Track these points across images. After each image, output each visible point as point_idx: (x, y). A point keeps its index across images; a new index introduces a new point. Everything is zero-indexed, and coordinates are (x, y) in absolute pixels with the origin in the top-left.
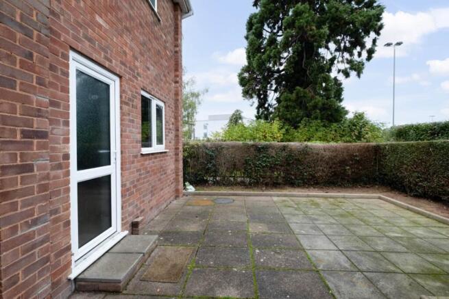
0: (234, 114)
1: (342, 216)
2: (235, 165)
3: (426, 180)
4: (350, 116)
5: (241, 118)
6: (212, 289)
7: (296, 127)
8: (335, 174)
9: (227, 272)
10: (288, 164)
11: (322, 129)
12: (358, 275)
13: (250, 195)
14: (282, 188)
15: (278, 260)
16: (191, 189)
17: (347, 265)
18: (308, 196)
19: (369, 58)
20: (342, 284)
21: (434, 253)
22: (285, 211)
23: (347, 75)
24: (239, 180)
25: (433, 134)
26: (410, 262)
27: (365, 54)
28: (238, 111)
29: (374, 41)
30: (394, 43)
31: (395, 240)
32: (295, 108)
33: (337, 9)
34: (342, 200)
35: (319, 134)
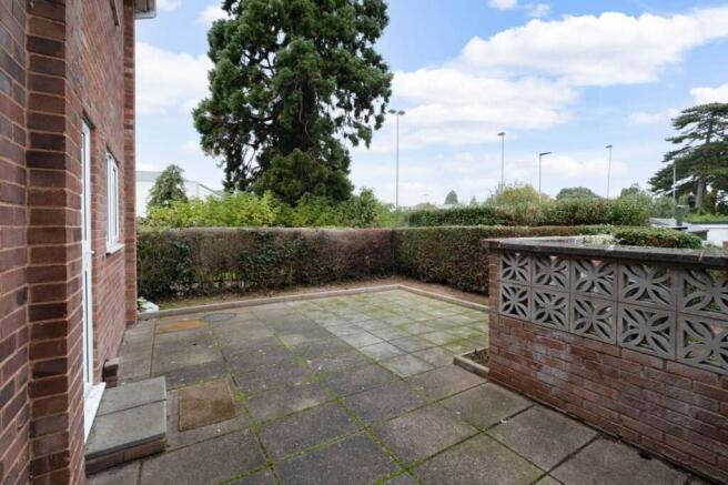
0: (165, 173)
1: (372, 311)
2: (224, 263)
3: (436, 264)
4: (356, 193)
5: (179, 180)
6: (285, 407)
7: (294, 205)
8: (354, 266)
9: (290, 389)
10: (301, 257)
11: (329, 208)
12: (409, 356)
13: (256, 304)
14: (292, 290)
15: (336, 364)
16: (151, 307)
17: (397, 351)
18: (330, 295)
19: (378, 126)
20: (399, 366)
21: (452, 327)
22: (312, 315)
23: (355, 143)
24: (229, 284)
25: (440, 220)
26: (439, 338)
27: (372, 122)
28: (173, 167)
29: (383, 107)
30: (398, 111)
31: (423, 323)
32: (292, 177)
33: (347, 60)
34: (365, 295)
35: (325, 215)
